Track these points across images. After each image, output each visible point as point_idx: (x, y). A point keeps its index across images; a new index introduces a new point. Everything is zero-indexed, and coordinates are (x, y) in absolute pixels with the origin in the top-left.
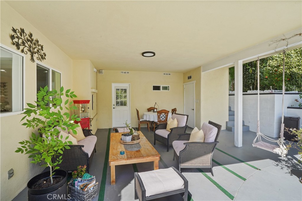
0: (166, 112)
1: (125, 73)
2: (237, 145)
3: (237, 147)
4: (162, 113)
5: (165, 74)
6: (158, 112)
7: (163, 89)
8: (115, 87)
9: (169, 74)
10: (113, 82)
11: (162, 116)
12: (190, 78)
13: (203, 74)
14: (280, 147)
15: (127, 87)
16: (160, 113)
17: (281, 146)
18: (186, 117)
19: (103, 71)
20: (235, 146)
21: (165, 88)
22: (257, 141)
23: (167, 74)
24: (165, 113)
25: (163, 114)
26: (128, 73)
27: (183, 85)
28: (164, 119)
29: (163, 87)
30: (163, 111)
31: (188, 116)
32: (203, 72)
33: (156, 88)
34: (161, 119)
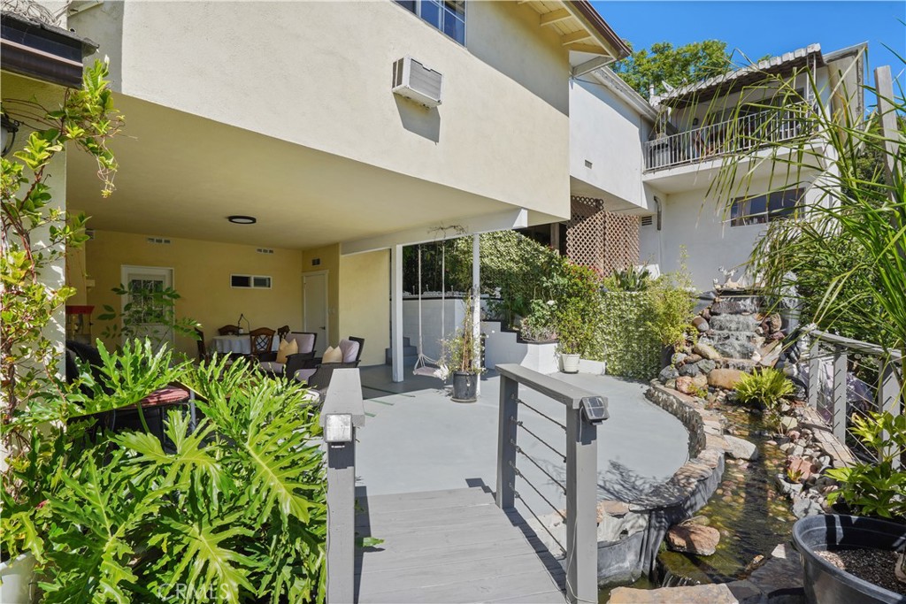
0: (269, 333)
1: (160, 241)
2: (395, 380)
3: (397, 382)
4: (260, 335)
5: (260, 250)
6: (251, 334)
7: (255, 285)
8: (129, 275)
9: (271, 252)
10: (124, 264)
11: (260, 341)
12: (316, 262)
13: (342, 257)
14: (439, 368)
15: (164, 276)
16: (254, 334)
17: (442, 367)
18: (313, 336)
19: (94, 231)
20: (393, 382)
21: (261, 282)
22: (419, 366)
23: (265, 251)
24: (267, 335)
25: (263, 337)
26: (167, 242)
27: (302, 277)
28: (265, 347)
29: (255, 279)
30: (263, 331)
31: (316, 335)
32: (343, 254)
33: (240, 281)
34: (258, 347)
